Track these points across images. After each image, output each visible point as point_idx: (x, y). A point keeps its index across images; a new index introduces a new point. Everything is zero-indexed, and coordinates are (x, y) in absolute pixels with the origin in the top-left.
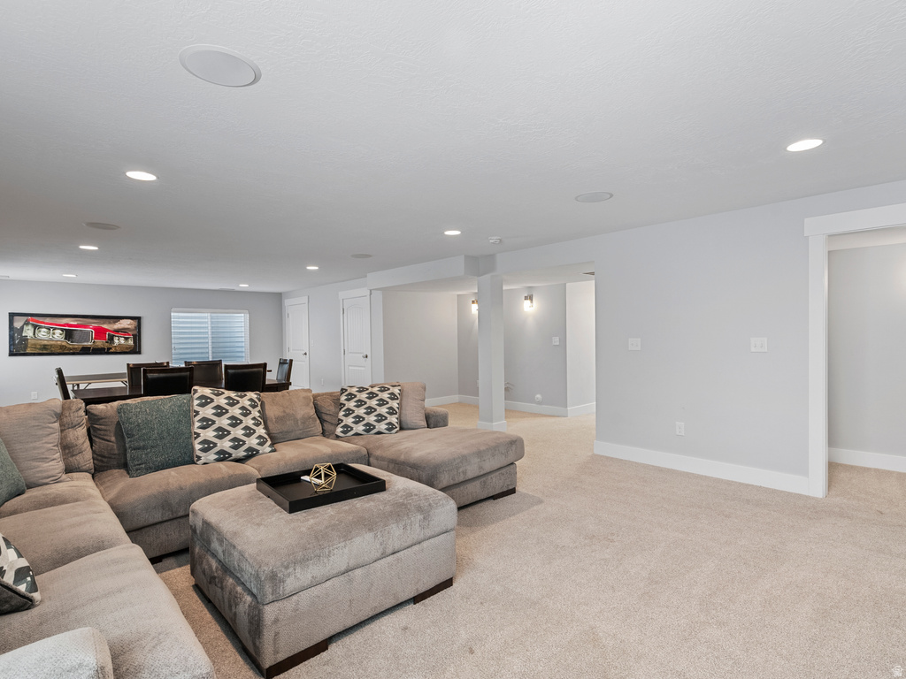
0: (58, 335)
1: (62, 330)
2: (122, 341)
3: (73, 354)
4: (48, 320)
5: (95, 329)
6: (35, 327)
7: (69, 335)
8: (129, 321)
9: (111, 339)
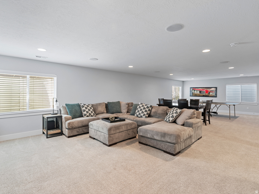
0: (198, 92)
1: (199, 91)
2: (212, 94)
3: (201, 96)
4: (196, 89)
5: (206, 90)
6: (194, 90)
7: (200, 92)
8: (214, 88)
9: (209, 93)
